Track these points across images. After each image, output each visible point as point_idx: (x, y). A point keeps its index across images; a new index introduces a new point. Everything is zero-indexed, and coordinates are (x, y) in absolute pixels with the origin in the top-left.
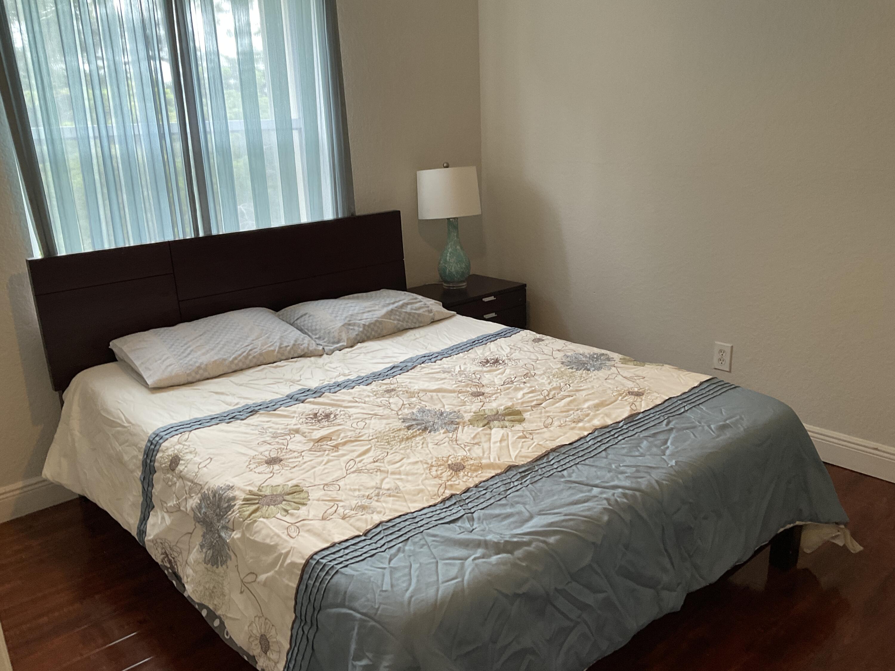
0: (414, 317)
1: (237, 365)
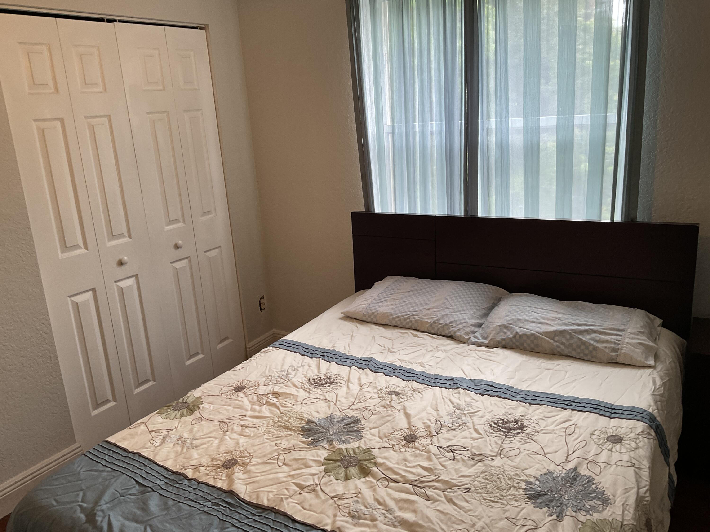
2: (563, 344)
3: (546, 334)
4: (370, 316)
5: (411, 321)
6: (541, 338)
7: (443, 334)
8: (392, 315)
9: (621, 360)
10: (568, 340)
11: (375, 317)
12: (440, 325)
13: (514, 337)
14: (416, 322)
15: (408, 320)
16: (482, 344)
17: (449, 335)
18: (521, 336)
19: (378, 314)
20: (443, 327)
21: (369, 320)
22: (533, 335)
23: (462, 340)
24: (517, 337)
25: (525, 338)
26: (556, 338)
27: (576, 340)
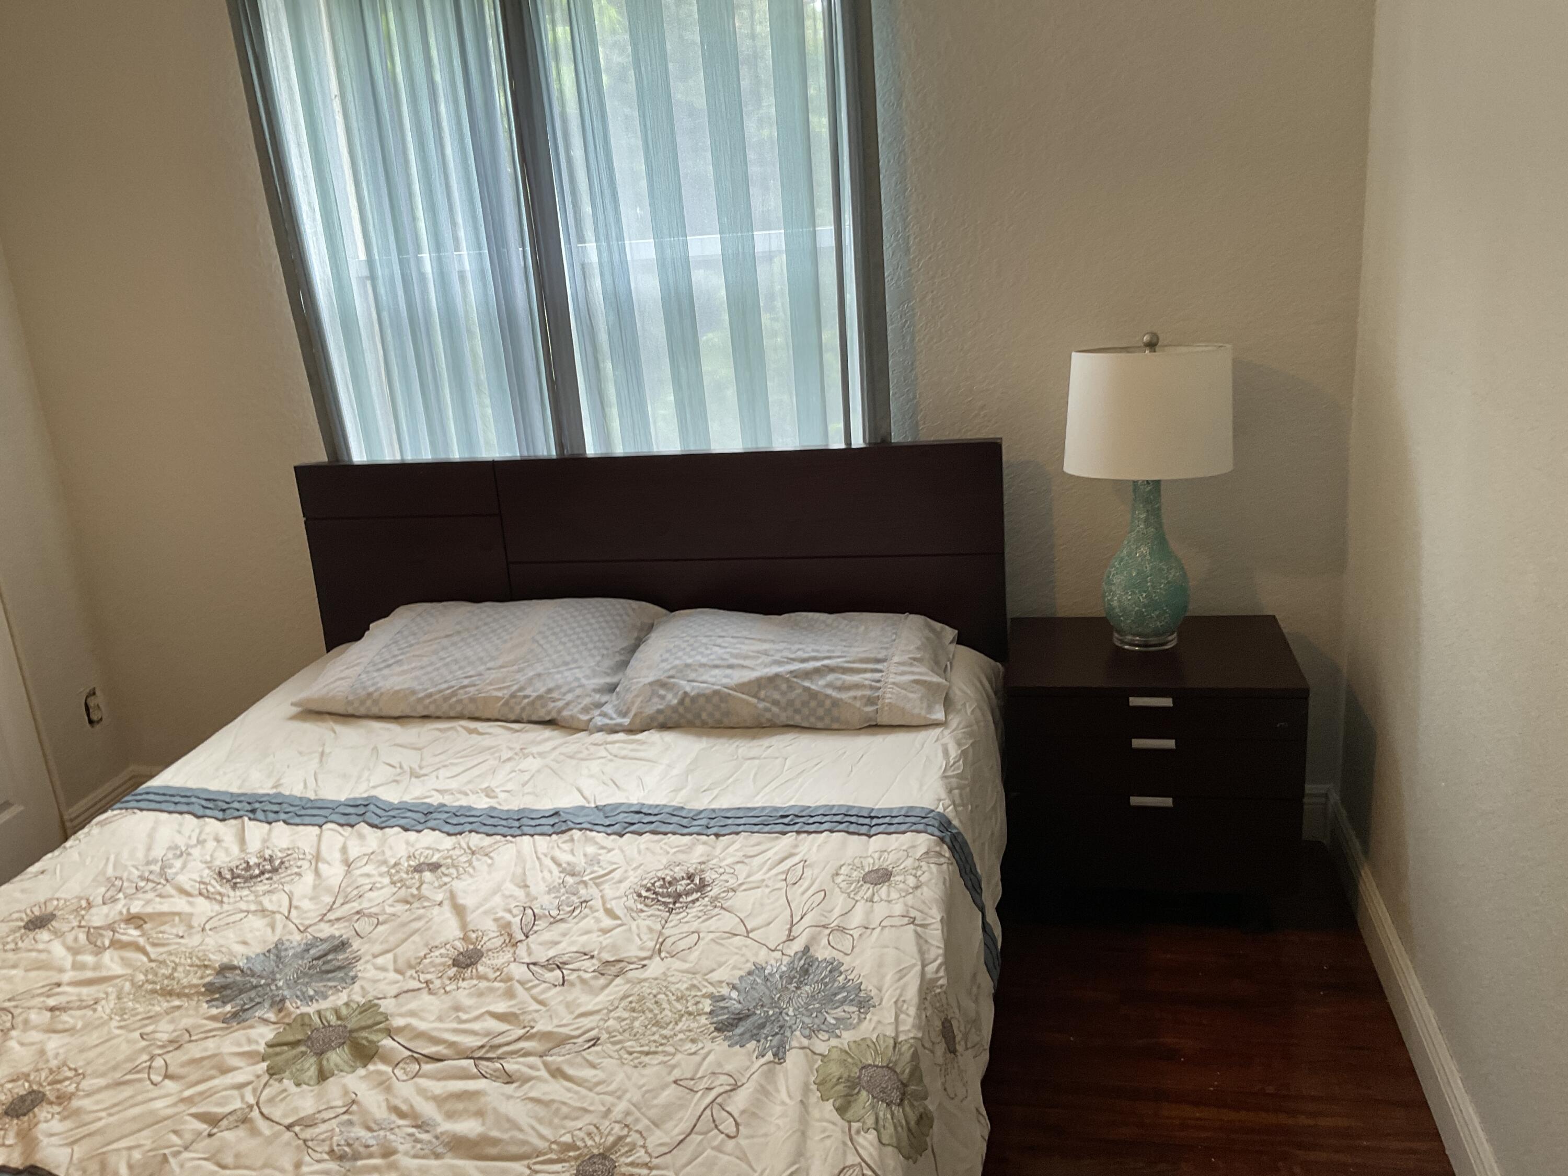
0: (821, 704)
1: (426, 707)
2: (776, 703)
3: (741, 687)
4: (362, 702)
5: (460, 701)
6: (734, 697)
7: (534, 718)
8: (414, 692)
9: (884, 719)
10: (784, 694)
11: (376, 702)
12: (526, 701)
13: (681, 702)
14: (473, 700)
15: (454, 699)
16: (618, 728)
17: (548, 718)
18: (694, 700)
19: (382, 694)
20: (533, 703)
21: (362, 711)
22: (716, 693)
23: (575, 725)
24: (687, 701)
25: (702, 701)
26: (762, 694)
27: (799, 691)
